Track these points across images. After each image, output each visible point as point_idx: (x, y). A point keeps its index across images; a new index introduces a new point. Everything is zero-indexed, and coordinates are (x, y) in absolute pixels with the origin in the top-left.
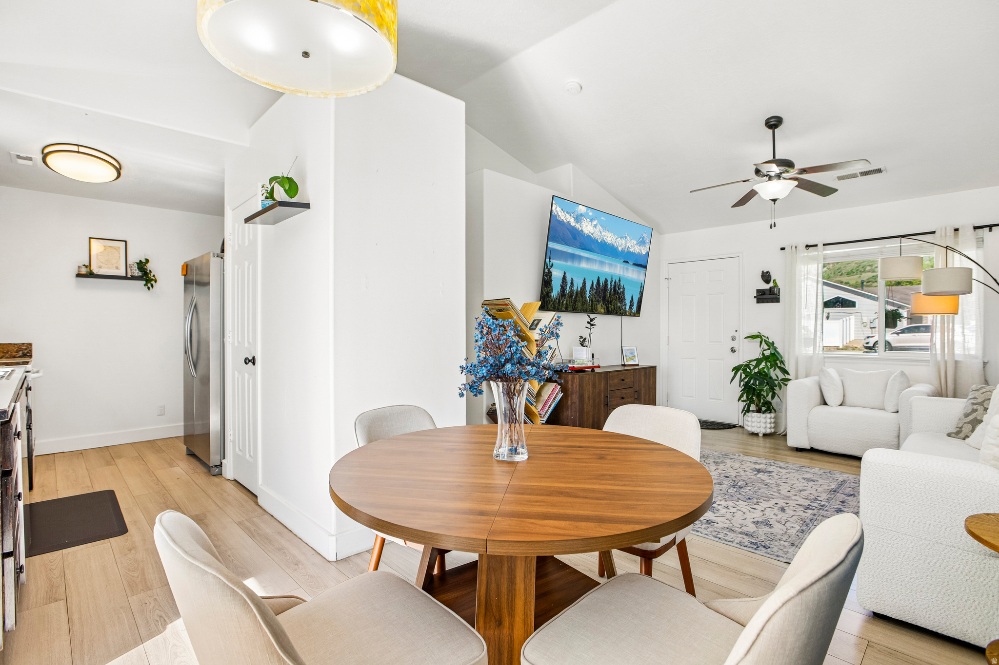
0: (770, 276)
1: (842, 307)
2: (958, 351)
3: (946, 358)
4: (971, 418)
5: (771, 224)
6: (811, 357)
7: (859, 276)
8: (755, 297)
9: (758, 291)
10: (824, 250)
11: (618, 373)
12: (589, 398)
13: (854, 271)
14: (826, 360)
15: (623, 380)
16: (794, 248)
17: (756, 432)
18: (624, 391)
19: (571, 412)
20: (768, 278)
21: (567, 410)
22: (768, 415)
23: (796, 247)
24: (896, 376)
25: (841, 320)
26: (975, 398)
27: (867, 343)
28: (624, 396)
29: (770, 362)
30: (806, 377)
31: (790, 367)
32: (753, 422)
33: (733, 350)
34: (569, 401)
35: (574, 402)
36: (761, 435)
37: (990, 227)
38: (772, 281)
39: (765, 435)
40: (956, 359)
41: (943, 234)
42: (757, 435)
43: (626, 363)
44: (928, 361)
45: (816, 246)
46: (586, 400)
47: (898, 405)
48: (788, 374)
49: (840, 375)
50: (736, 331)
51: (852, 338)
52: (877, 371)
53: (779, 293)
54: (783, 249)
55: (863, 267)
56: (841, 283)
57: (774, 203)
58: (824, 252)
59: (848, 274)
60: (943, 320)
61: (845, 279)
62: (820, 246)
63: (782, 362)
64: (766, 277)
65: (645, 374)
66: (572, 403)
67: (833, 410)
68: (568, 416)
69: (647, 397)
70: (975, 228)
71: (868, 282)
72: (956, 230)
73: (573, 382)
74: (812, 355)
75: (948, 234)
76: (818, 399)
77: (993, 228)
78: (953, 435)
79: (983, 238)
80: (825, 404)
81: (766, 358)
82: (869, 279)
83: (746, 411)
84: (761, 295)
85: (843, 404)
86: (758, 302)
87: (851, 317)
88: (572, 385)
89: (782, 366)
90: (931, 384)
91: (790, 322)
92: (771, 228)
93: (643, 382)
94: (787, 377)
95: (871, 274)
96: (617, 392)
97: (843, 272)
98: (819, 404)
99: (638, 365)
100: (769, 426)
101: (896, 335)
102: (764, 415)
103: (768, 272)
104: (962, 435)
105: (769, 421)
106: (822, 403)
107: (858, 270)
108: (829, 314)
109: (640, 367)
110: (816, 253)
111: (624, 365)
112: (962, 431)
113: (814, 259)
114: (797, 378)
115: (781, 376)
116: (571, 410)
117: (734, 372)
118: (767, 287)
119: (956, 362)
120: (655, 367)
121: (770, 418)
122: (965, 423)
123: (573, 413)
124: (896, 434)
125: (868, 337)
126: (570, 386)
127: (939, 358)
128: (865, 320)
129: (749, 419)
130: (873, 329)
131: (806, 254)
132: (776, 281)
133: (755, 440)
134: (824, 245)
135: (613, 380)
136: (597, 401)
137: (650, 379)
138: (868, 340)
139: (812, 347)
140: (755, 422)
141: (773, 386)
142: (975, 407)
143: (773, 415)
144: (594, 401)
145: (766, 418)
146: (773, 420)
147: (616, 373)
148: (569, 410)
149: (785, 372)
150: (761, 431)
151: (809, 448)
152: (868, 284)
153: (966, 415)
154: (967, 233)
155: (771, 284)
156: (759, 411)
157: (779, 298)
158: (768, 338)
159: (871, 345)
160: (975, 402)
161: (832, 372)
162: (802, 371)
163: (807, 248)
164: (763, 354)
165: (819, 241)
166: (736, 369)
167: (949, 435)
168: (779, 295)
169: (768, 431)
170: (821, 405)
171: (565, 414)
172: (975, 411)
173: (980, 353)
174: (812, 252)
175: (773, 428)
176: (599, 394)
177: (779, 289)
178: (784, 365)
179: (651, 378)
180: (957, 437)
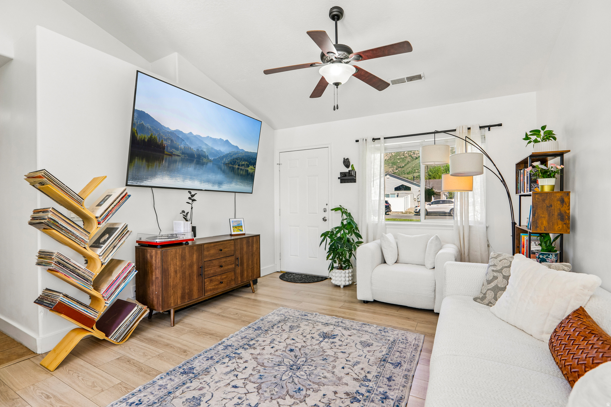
0: (349, 162)
1: (405, 190)
2: (471, 219)
3: (464, 224)
4: (493, 284)
5: (334, 106)
6: (377, 224)
7: (412, 175)
8: (339, 178)
9: (341, 173)
10: (385, 143)
11: (215, 244)
12: (176, 272)
13: (410, 172)
14: (387, 226)
15: (221, 250)
16: (365, 140)
17: (338, 285)
18: (224, 260)
19: (155, 287)
20: (348, 163)
21: (153, 284)
22: (347, 271)
23: (366, 140)
24: (432, 240)
25: (404, 197)
26: (494, 265)
27: (416, 210)
28: (223, 264)
29: (347, 229)
30: (374, 240)
31: (363, 233)
32: (336, 277)
33: (324, 220)
34: (154, 277)
35: (157, 277)
36: (342, 287)
37: (489, 127)
38: (351, 166)
39: (345, 286)
40: (470, 224)
41: (461, 131)
42: (339, 286)
43: (233, 233)
44: (452, 226)
45: (379, 139)
46: (172, 274)
47: (434, 263)
48: (361, 238)
49: (396, 238)
50: (327, 204)
51: (409, 207)
52: (421, 235)
53: (355, 175)
54: (357, 141)
55: (414, 170)
56: (405, 178)
57: (337, 87)
58: (385, 144)
59: (408, 174)
60: (461, 195)
61: (406, 176)
62: (382, 139)
63: (357, 228)
64: (347, 163)
65: (248, 242)
66: (156, 278)
67: (390, 268)
68: (153, 291)
69: (250, 262)
70: (481, 127)
71: (416, 178)
72: (469, 129)
73: (156, 257)
74: (377, 222)
75: (464, 131)
76: (379, 259)
77: (491, 128)
78: (478, 300)
79: (485, 135)
80: (385, 262)
81: (343, 226)
82: (417, 176)
83: (332, 268)
84: (343, 176)
85: (398, 262)
86: (341, 182)
87: (408, 196)
88: (156, 261)
89: (357, 232)
90: (454, 244)
91: (362, 197)
92: (334, 110)
93: (245, 249)
94: (360, 240)
95: (418, 174)
96: (214, 261)
97: (406, 172)
98: (381, 263)
99: (244, 234)
100: (347, 279)
101: (429, 205)
102: (344, 271)
103: (347, 159)
104: (486, 301)
105: (347, 275)
106: (383, 261)
107: (412, 172)
108: (398, 194)
109: (246, 236)
110: (380, 145)
111: (231, 235)
112: (486, 297)
113: (378, 149)
114: (367, 242)
115: (356, 240)
116: (155, 286)
117: (323, 237)
118: (346, 170)
119: (470, 227)
120: (259, 235)
121: (349, 273)
122: (488, 290)
123: (157, 288)
124: (433, 289)
125: (416, 207)
126: (154, 261)
127: (459, 224)
128: (415, 197)
129: (334, 274)
130: (419, 202)
131: (373, 146)
132: (353, 166)
133: (338, 290)
134: (385, 138)
135: (208, 251)
136: (187, 273)
137: (252, 246)
138: (416, 208)
139: (377, 217)
140: (337, 277)
141: (351, 247)
142: (495, 274)
143: (350, 270)
144: (184, 273)
145: (345, 273)
146: (350, 275)
147: (212, 245)
148: (154, 285)
149: (358, 236)
150: (342, 283)
151: (373, 300)
152: (417, 179)
153: (489, 282)
154: (475, 131)
155: (350, 168)
156: (341, 268)
157: (356, 179)
158: (346, 210)
159: (418, 211)
160: (495, 269)
161: (390, 236)
162: (371, 237)
163: (374, 141)
164: (342, 223)
165: (381, 135)
166: (325, 235)
167: (475, 299)
168: (355, 177)
169: (347, 283)
170: (382, 263)
171: (151, 290)
172: (495, 278)
173: (484, 220)
174: (377, 144)
175: (351, 281)
176: (191, 266)
177: (356, 172)
178: (359, 231)
179: (255, 246)
180: (482, 303)
